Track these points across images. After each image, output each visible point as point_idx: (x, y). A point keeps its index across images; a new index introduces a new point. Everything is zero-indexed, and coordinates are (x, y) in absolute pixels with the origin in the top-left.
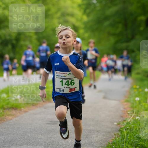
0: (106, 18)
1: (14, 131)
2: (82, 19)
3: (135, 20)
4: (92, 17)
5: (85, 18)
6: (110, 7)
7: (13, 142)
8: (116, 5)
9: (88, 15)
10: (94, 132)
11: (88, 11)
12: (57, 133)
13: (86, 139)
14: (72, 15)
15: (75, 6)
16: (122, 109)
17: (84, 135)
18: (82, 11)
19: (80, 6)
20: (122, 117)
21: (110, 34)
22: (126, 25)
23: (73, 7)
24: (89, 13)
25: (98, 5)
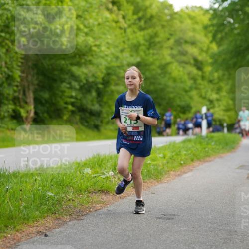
1: (106, 228)
2: (208, 48)
4: (224, 47)
5: (214, 48)
7: (106, 245)
9: (219, 44)
10: (236, 234)
11: (219, 36)
12: (175, 234)
13: (224, 244)
14: (193, 43)
15: (199, 27)
17: (220, 239)
18: (210, 35)
19: (205, 28)
23: (194, 30)
24: (222, 39)
25: (236, 26)
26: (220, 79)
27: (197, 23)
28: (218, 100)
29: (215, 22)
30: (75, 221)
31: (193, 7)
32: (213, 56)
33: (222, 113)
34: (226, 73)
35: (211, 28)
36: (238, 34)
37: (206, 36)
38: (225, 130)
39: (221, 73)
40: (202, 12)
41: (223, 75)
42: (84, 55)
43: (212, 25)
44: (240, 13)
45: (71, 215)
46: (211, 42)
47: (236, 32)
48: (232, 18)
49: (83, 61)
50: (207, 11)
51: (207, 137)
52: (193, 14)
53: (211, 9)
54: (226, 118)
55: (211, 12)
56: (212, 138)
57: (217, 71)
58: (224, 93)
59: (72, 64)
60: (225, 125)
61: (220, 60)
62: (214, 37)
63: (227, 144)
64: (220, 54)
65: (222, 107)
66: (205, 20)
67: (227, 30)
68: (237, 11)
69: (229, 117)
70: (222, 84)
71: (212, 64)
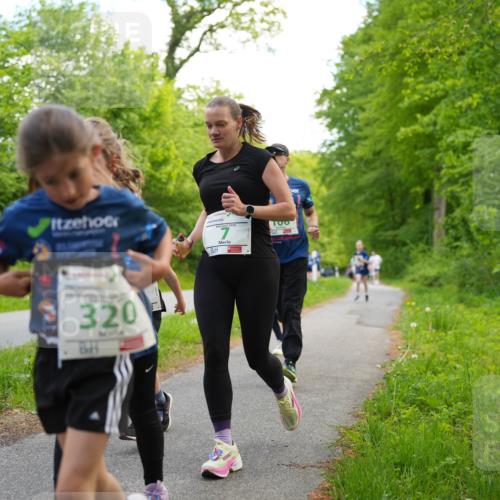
0: (360, 190)
2: (318, 192)
3: (406, 193)
4: (334, 190)
5: (324, 191)
6: (365, 173)
8: (374, 169)
9: (329, 187)
11: (328, 179)
15: (308, 171)
16: (388, 341)
18: (319, 179)
19: (314, 171)
20: (388, 354)
21: (364, 216)
22: (391, 201)
23: (303, 174)
24: (330, 182)
25: (345, 169)
26: (331, 222)
27: (305, 166)
28: (330, 243)
29: (323, 165)
30: (181, 374)
31: (301, 152)
32: (323, 199)
33: (334, 256)
34: (336, 216)
35: (320, 172)
36: (347, 178)
37: (315, 179)
38: (337, 274)
39: (331, 216)
40: (310, 156)
41: (334, 218)
42: (191, 201)
43: (321, 169)
44: (348, 157)
45: (176, 367)
46: (321, 185)
47: (344, 175)
48: (340, 161)
49: (190, 207)
50: (315, 155)
51: (318, 282)
52: (302, 158)
53: (319, 153)
54: (337, 261)
55: (320, 156)
56: (322, 283)
57: (327, 213)
58: (335, 237)
59: (180, 211)
60: (337, 268)
61: (330, 203)
62: (323, 180)
63: (337, 289)
64: (329, 197)
65: (334, 250)
66: (314, 163)
67: (336, 173)
68: (344, 155)
69: (341, 260)
70: (333, 227)
71: (322, 207)
